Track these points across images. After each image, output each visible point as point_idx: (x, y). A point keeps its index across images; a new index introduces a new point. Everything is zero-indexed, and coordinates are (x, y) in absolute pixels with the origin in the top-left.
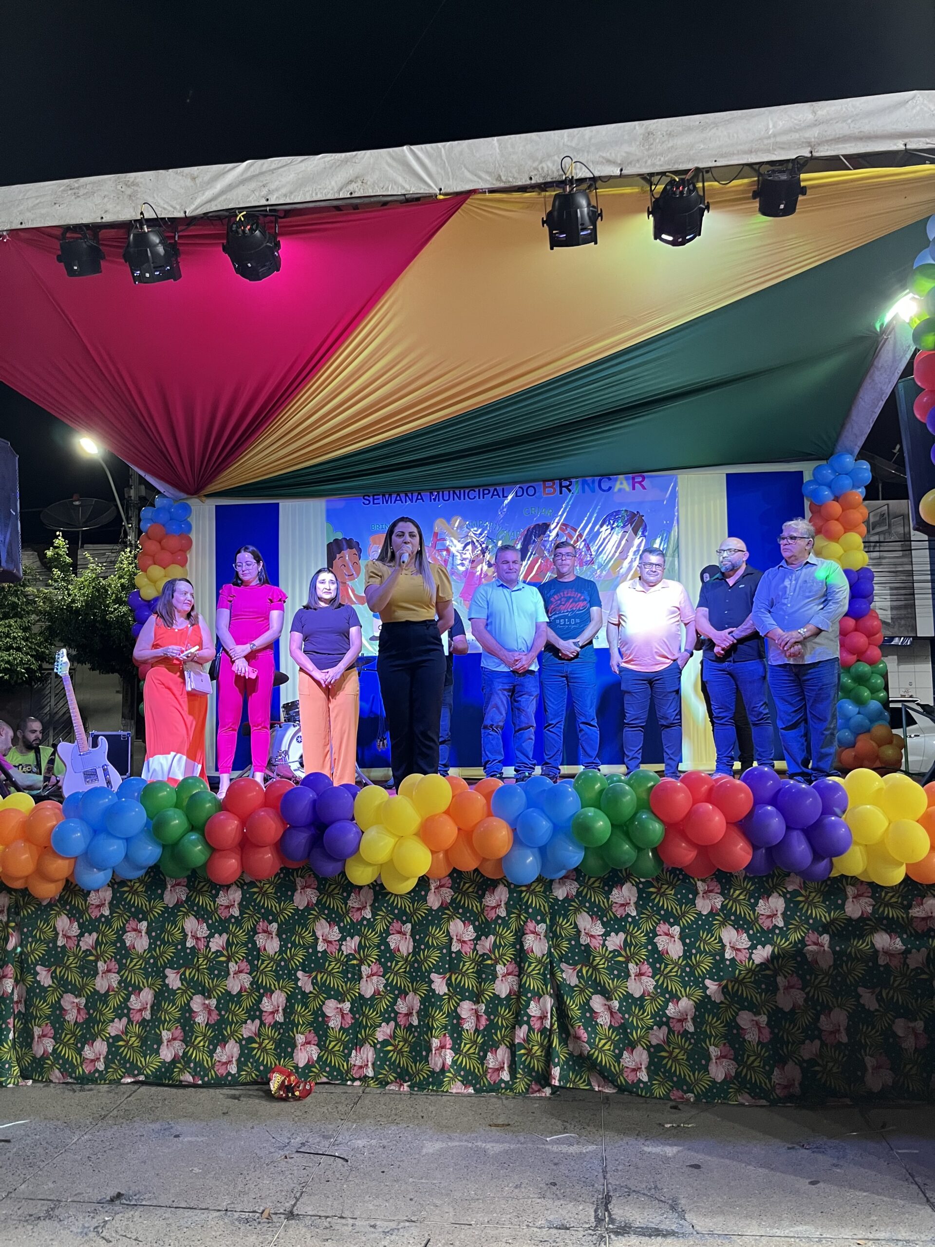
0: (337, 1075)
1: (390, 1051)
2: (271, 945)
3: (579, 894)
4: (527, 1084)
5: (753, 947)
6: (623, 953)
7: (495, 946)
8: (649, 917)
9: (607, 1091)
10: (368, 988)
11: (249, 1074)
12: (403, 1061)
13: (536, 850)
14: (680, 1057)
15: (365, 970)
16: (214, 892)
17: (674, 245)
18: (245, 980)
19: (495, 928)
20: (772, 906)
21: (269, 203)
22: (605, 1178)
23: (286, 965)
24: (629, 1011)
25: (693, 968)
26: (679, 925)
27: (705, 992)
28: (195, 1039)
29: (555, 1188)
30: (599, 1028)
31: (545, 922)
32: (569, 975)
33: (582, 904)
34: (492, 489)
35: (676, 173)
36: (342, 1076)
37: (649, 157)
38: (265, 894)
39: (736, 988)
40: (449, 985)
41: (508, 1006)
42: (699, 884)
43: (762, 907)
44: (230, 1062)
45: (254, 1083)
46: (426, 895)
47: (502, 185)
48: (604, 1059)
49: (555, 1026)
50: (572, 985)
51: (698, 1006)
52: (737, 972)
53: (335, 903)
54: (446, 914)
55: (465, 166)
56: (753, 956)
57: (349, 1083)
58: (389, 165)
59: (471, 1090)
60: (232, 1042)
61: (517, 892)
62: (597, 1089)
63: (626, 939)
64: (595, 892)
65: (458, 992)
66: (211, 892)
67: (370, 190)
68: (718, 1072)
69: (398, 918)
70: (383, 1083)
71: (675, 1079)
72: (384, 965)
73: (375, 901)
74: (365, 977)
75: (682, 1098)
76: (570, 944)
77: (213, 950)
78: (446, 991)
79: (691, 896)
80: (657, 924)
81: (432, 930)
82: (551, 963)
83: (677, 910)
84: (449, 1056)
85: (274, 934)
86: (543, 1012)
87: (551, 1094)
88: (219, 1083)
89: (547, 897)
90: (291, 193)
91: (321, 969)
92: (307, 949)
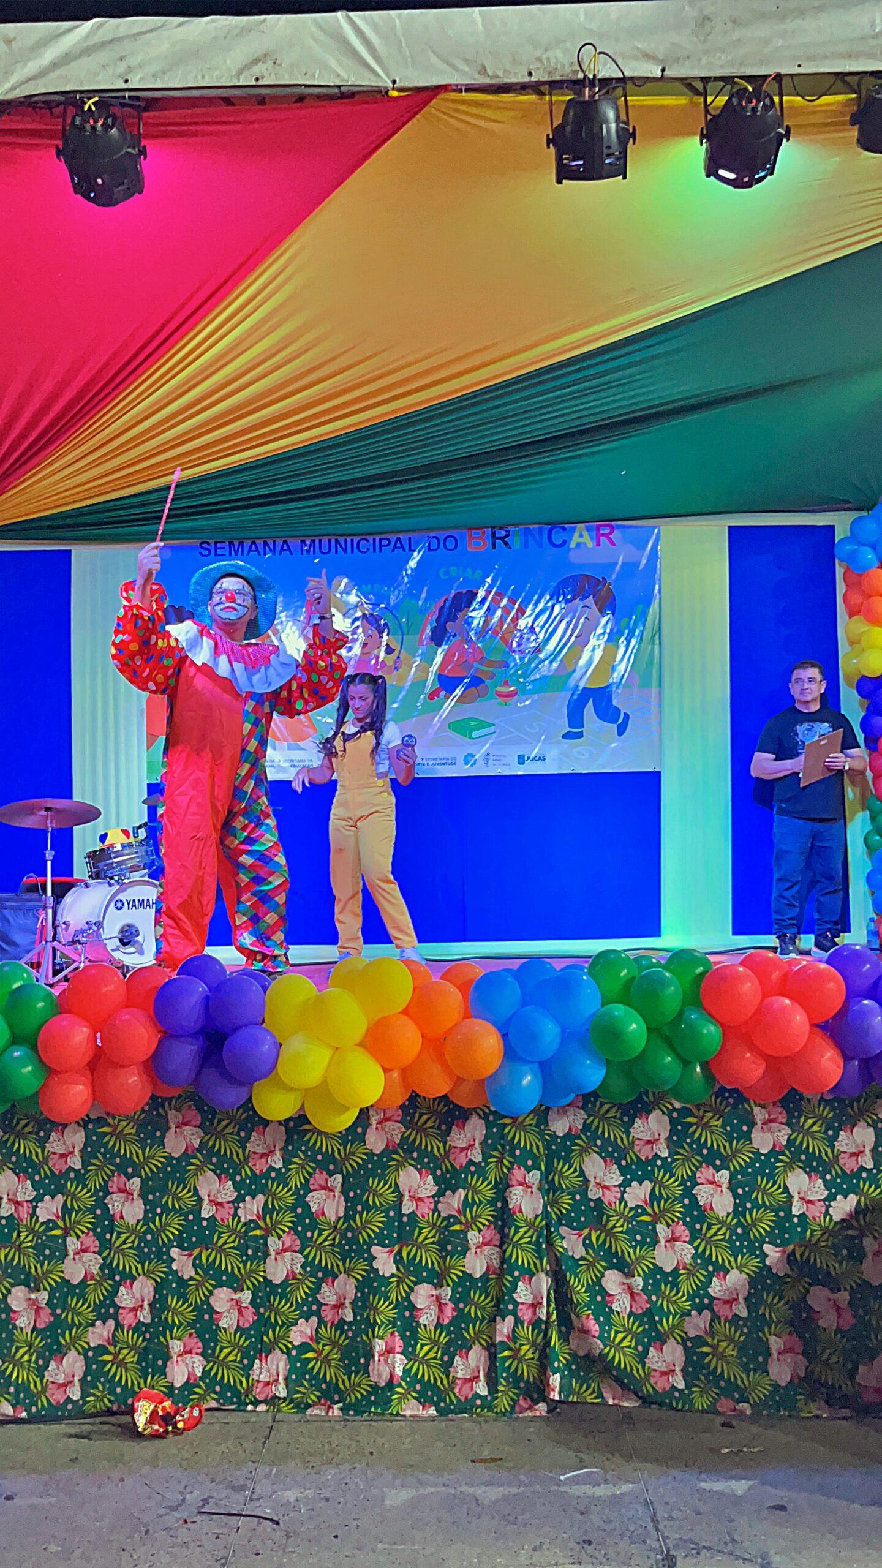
0: (232, 1397)
1: (309, 1360)
2: (132, 1211)
3: (586, 1127)
4: (512, 1399)
5: (831, 1198)
6: (650, 1210)
7: (467, 1204)
8: (686, 1159)
9: (626, 1404)
10: (277, 1270)
11: (99, 1399)
12: (331, 1374)
13: (536, 1066)
14: (729, 1352)
15: (273, 1243)
16: (42, 1134)
17: (735, 187)
18: (93, 1262)
19: (466, 1177)
20: (859, 1141)
21: (129, 86)
22: (657, 1530)
23: (155, 1240)
24: (657, 1290)
25: (747, 1229)
26: (728, 1169)
27: (763, 1261)
28: (17, 1351)
29: (590, 1549)
30: (615, 1317)
31: (540, 1169)
32: (571, 1244)
33: (592, 1140)
34: (393, 537)
35: (748, 79)
36: (239, 1398)
37: (706, 52)
38: (119, 1135)
39: (807, 1254)
40: (398, 1261)
41: (485, 1291)
42: (757, 1110)
43: (845, 1142)
44: (69, 1383)
45: (110, 1412)
46: (364, 1133)
47: (487, 81)
48: (622, 1359)
49: (554, 1317)
50: (577, 1257)
51: (753, 1281)
52: (809, 1232)
53: (228, 1147)
54: (394, 1160)
55: (431, 47)
56: (831, 1210)
57: (250, 1408)
58: (316, 40)
59: (432, 1411)
60: (73, 1353)
61: (497, 1126)
62: (611, 1402)
63: (653, 1190)
64: (609, 1125)
65: (411, 1271)
66: (37, 1134)
67: (287, 76)
68: (781, 1371)
69: (323, 1166)
70: (302, 1407)
71: (722, 1383)
72: (300, 1235)
73: (288, 1141)
74: (273, 1253)
75: (735, 1410)
76: (573, 1199)
77: (41, 1220)
78: (395, 1271)
79: (745, 1128)
80: (697, 1169)
81: (373, 1183)
82: (548, 1226)
83: (726, 1149)
84: (399, 1363)
85: (135, 1196)
86: (535, 1297)
87: (548, 1412)
88: (53, 1415)
89: (541, 1133)
90: (164, 73)
91: (206, 1243)
92: (186, 1215)
